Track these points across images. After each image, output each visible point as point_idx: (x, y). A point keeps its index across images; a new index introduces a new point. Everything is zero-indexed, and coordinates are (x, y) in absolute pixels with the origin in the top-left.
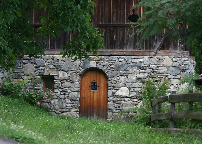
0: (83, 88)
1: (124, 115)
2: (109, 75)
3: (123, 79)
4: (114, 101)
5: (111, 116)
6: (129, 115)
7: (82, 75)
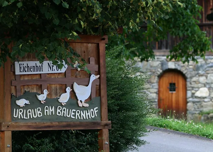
0: (161, 89)
1: (205, 116)
2: (188, 76)
3: (202, 79)
4: (194, 102)
5: (191, 118)
6: (209, 116)
7: (160, 77)
